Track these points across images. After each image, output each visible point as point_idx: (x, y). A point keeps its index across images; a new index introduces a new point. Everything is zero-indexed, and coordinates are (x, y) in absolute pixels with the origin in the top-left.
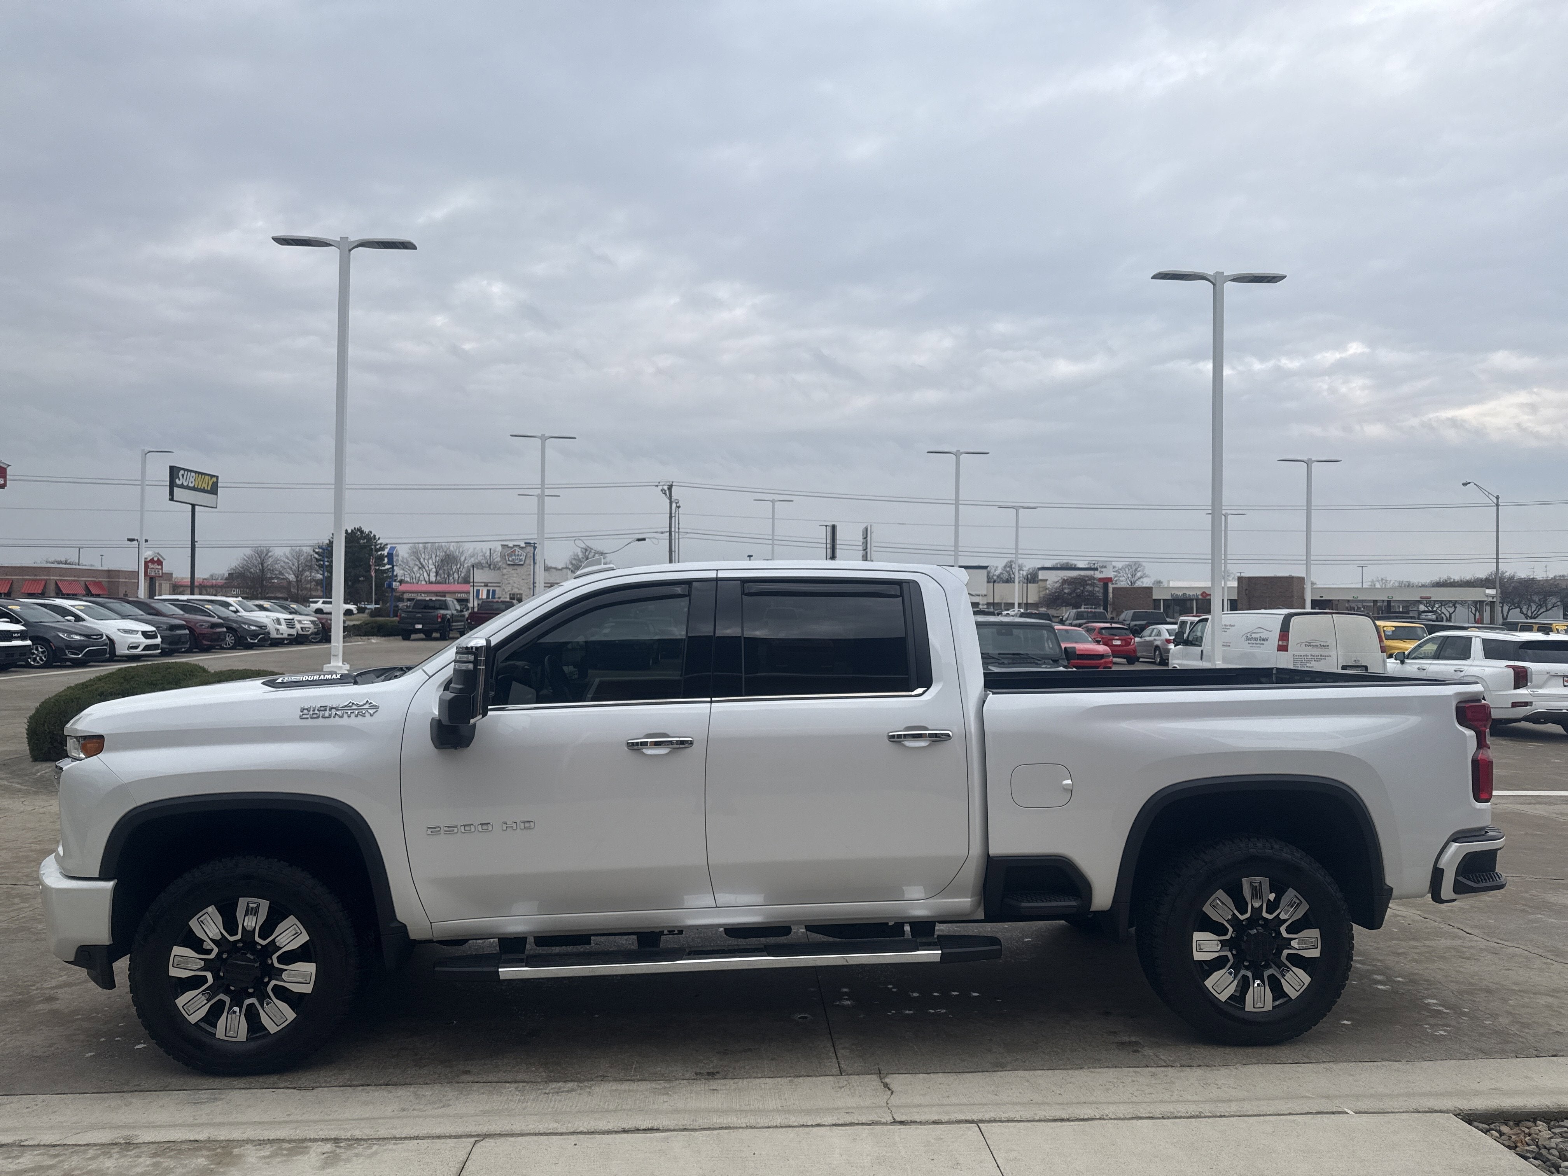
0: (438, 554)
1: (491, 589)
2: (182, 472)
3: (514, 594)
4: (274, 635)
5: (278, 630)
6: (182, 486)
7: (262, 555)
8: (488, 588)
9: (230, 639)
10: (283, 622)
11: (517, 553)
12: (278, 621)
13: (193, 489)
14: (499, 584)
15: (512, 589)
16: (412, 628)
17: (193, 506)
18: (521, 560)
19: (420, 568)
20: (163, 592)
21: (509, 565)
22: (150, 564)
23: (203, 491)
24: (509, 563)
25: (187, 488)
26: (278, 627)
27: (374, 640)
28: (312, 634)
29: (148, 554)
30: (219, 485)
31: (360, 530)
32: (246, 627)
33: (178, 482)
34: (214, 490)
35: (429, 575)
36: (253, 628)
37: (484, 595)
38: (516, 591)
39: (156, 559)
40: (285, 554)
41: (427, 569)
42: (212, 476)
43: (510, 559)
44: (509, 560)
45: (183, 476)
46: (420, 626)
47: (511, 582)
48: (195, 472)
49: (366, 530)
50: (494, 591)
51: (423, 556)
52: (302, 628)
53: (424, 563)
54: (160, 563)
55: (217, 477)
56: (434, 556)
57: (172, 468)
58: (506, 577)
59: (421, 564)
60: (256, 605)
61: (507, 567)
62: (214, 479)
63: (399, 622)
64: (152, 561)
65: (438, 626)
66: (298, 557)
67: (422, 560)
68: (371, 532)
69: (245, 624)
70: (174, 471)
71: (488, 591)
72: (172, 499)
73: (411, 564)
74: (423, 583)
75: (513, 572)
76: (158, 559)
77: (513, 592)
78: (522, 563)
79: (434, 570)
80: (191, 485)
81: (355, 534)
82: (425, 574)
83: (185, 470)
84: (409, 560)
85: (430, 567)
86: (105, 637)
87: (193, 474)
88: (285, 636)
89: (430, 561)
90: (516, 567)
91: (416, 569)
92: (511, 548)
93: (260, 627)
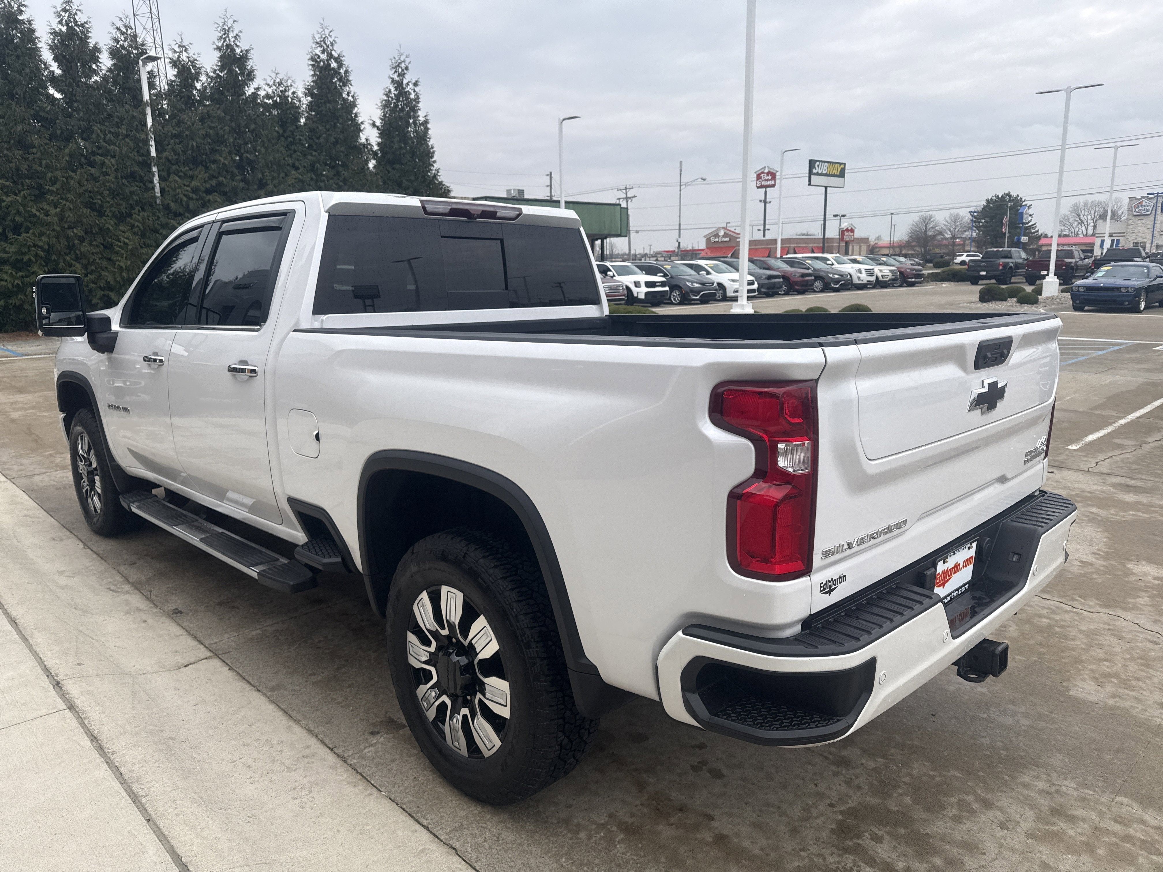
0: (1097, 209)
1: (1116, 239)
2: (818, 163)
3: (1137, 243)
4: (856, 281)
5: (859, 278)
6: (817, 174)
7: (926, 221)
8: (1113, 238)
9: (818, 284)
10: (863, 271)
11: (1144, 203)
12: (860, 271)
13: (826, 175)
14: (1122, 234)
15: (1136, 238)
16: (977, 275)
17: (826, 188)
18: (1148, 211)
19: (1079, 223)
20: (855, 253)
21: (1135, 215)
22: (846, 233)
23: (834, 176)
24: (1135, 214)
25: (822, 175)
26: (860, 275)
27: (945, 285)
28: (890, 280)
29: (845, 225)
30: (846, 171)
31: (1009, 194)
32: (831, 276)
33: (814, 171)
34: (842, 174)
35: (1087, 229)
36: (836, 276)
37: (1107, 245)
38: (1140, 240)
39: (850, 228)
40: (945, 219)
41: (1086, 223)
42: (841, 164)
43: (1137, 210)
44: (1135, 211)
45: (818, 166)
46: (984, 273)
47: (1136, 231)
48: (828, 162)
49: (1014, 194)
50: (1118, 241)
51: (1083, 212)
52: (882, 276)
53: (1083, 219)
54: (852, 231)
55: (845, 164)
56: (1093, 212)
57: (810, 161)
58: (1131, 227)
59: (1081, 220)
60: (849, 259)
61: (1133, 218)
62: (842, 166)
63: (967, 270)
64: (847, 230)
65: (999, 272)
66: (955, 220)
67: (1082, 216)
68: (1018, 196)
69: (831, 273)
70: (812, 163)
71: (1113, 241)
72: (810, 184)
73: (1071, 220)
74: (1081, 236)
75: (1139, 222)
76: (852, 229)
77: (1136, 241)
78: (1149, 213)
79: (1092, 224)
80: (824, 172)
81: (1004, 198)
82: (1084, 228)
83: (820, 161)
84: (1070, 217)
85: (1089, 222)
86: (715, 284)
87: (826, 164)
88: (865, 282)
89: (1089, 217)
90: (1142, 217)
91: (1076, 224)
92: (1139, 199)
93: (842, 276)
